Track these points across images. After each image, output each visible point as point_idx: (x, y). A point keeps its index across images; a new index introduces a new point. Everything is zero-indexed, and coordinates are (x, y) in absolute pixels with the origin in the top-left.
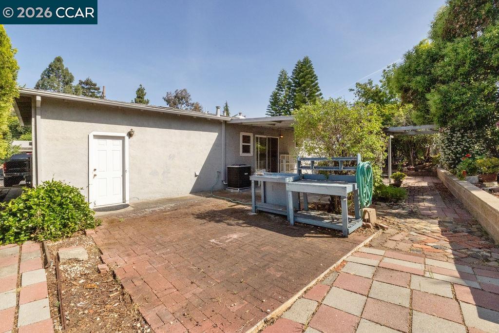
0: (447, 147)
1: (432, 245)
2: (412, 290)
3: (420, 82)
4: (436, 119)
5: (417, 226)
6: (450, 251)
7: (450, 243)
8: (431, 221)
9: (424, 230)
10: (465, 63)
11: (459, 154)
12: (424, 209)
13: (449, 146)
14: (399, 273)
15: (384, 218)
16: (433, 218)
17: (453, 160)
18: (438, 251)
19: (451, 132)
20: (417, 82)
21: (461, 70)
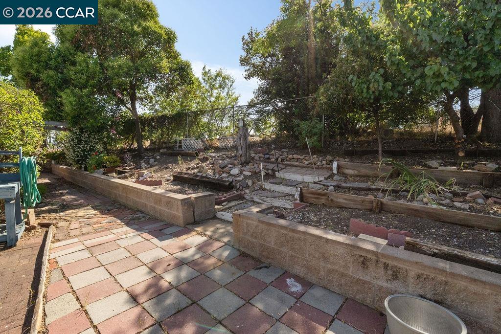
0: (76, 145)
1: (105, 221)
2: (124, 248)
3: (52, 77)
4: (69, 118)
5: (79, 214)
6: (119, 221)
7: (115, 217)
8: (86, 208)
9: (88, 216)
10: (94, 78)
11: (87, 152)
12: (71, 201)
13: (78, 144)
14: (107, 244)
15: (40, 216)
16: (85, 206)
17: (81, 156)
18: (111, 224)
19: (80, 132)
20: (48, 76)
21: (91, 82)
